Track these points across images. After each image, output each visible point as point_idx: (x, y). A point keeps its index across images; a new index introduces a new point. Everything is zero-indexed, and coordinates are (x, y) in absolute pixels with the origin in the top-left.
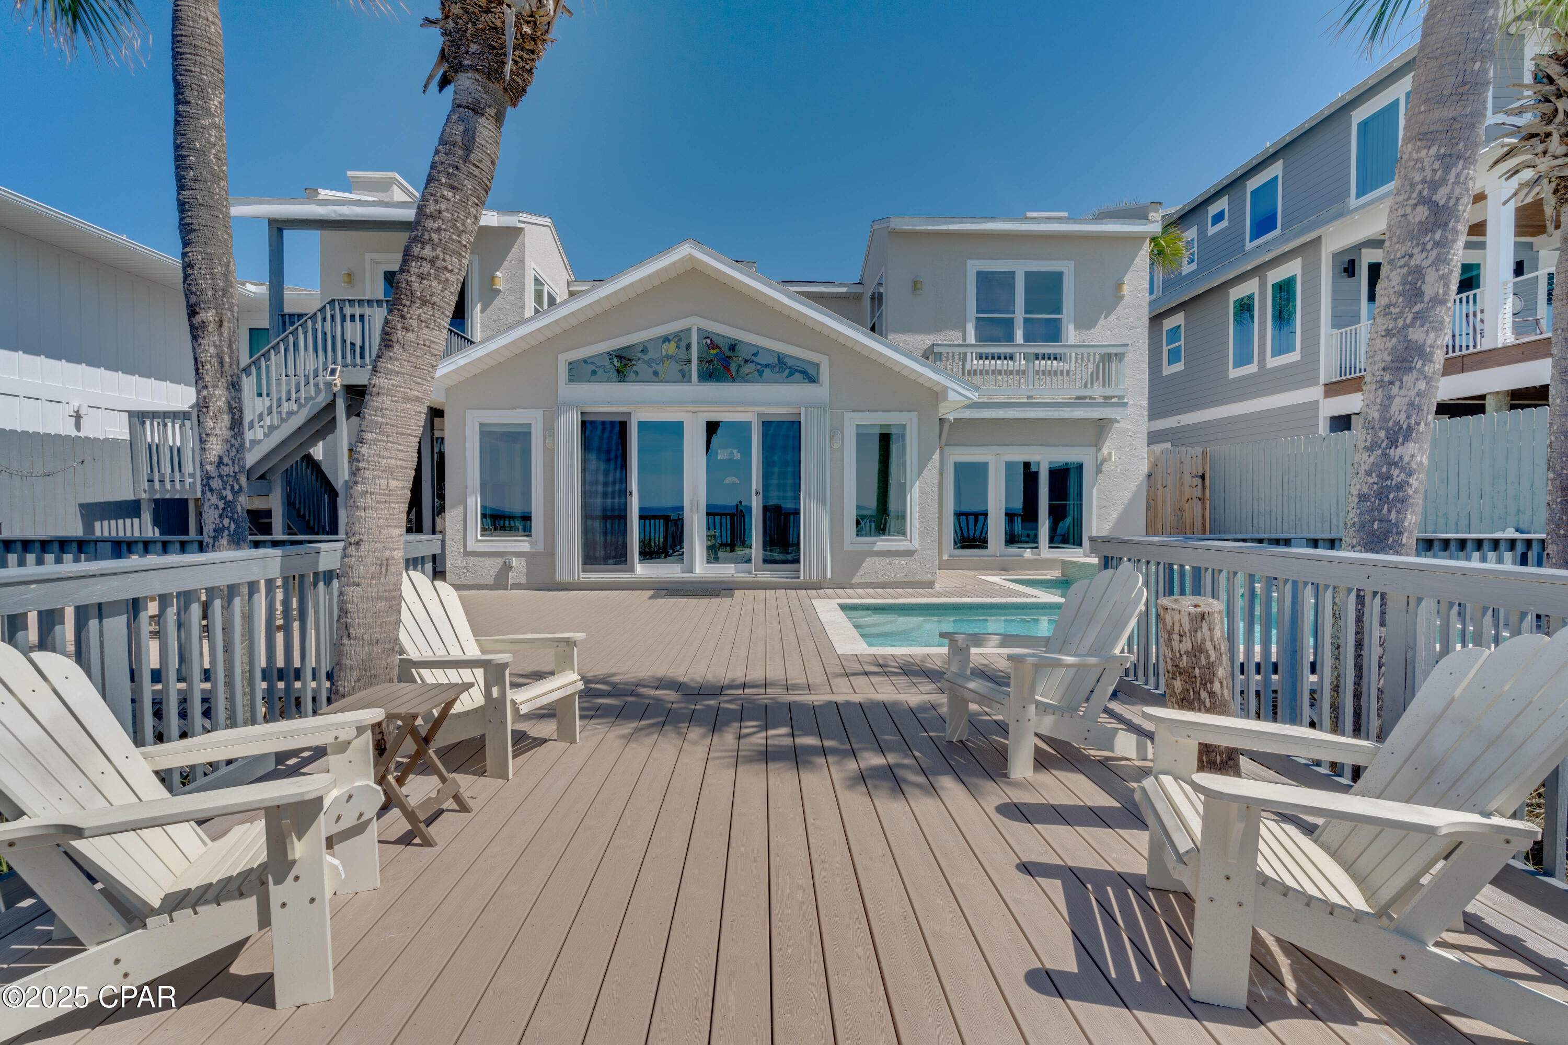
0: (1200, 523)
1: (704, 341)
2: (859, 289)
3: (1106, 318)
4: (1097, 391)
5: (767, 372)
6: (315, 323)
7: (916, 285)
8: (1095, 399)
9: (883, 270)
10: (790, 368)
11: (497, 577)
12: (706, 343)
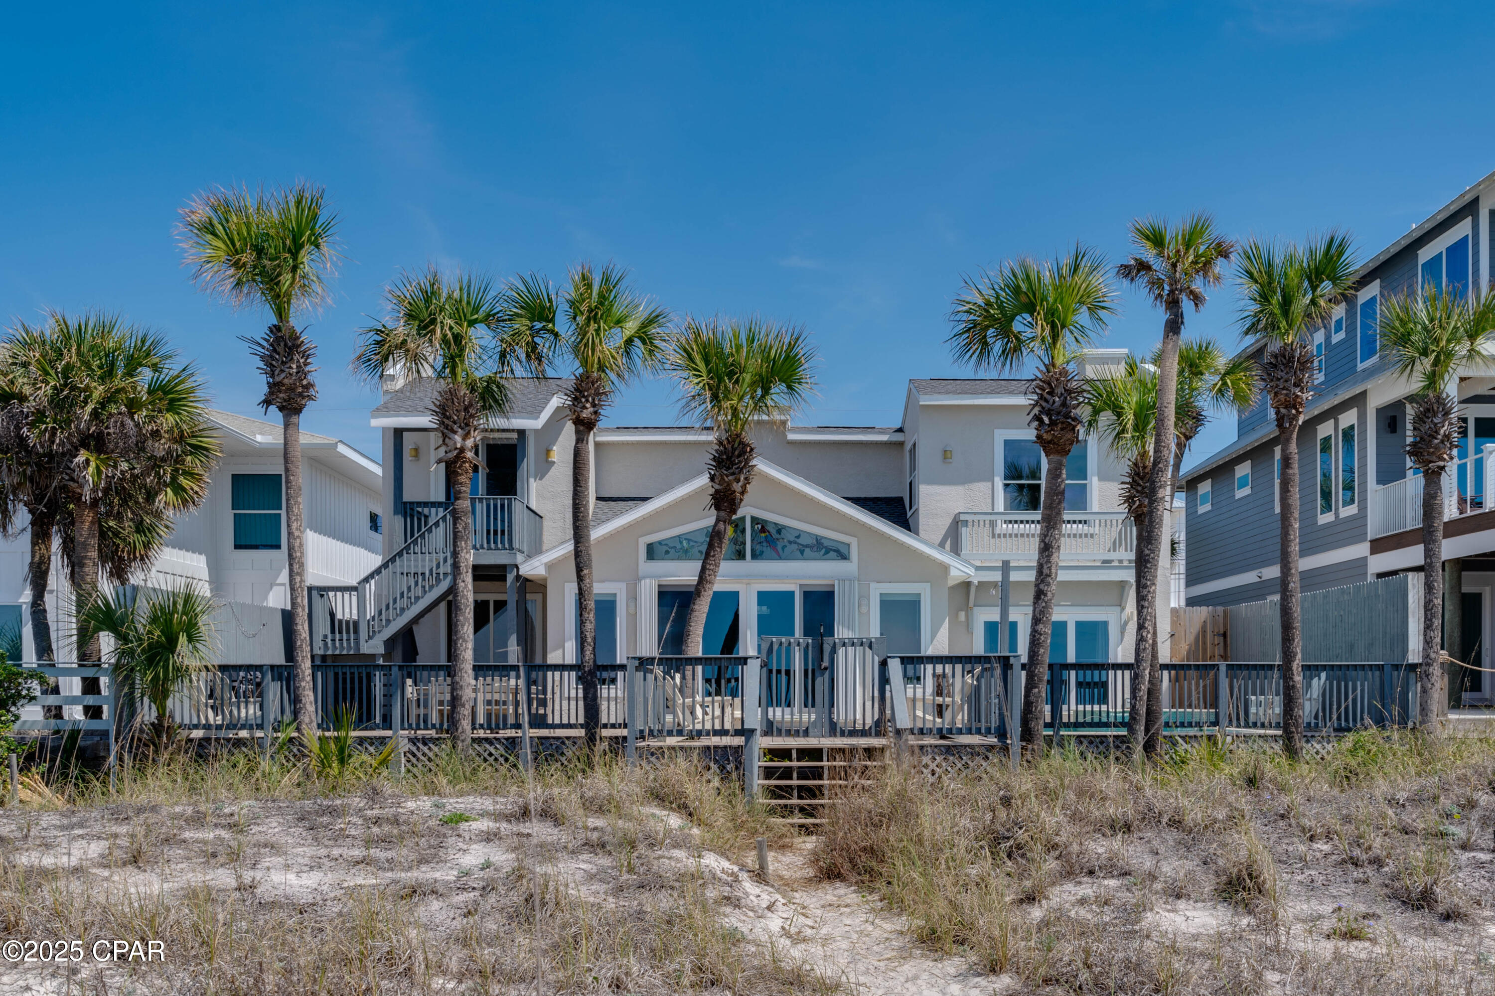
1: (756, 526)
2: (899, 437)
5: (807, 550)
7: (946, 455)
9: (915, 437)
10: (826, 547)
12: (758, 528)
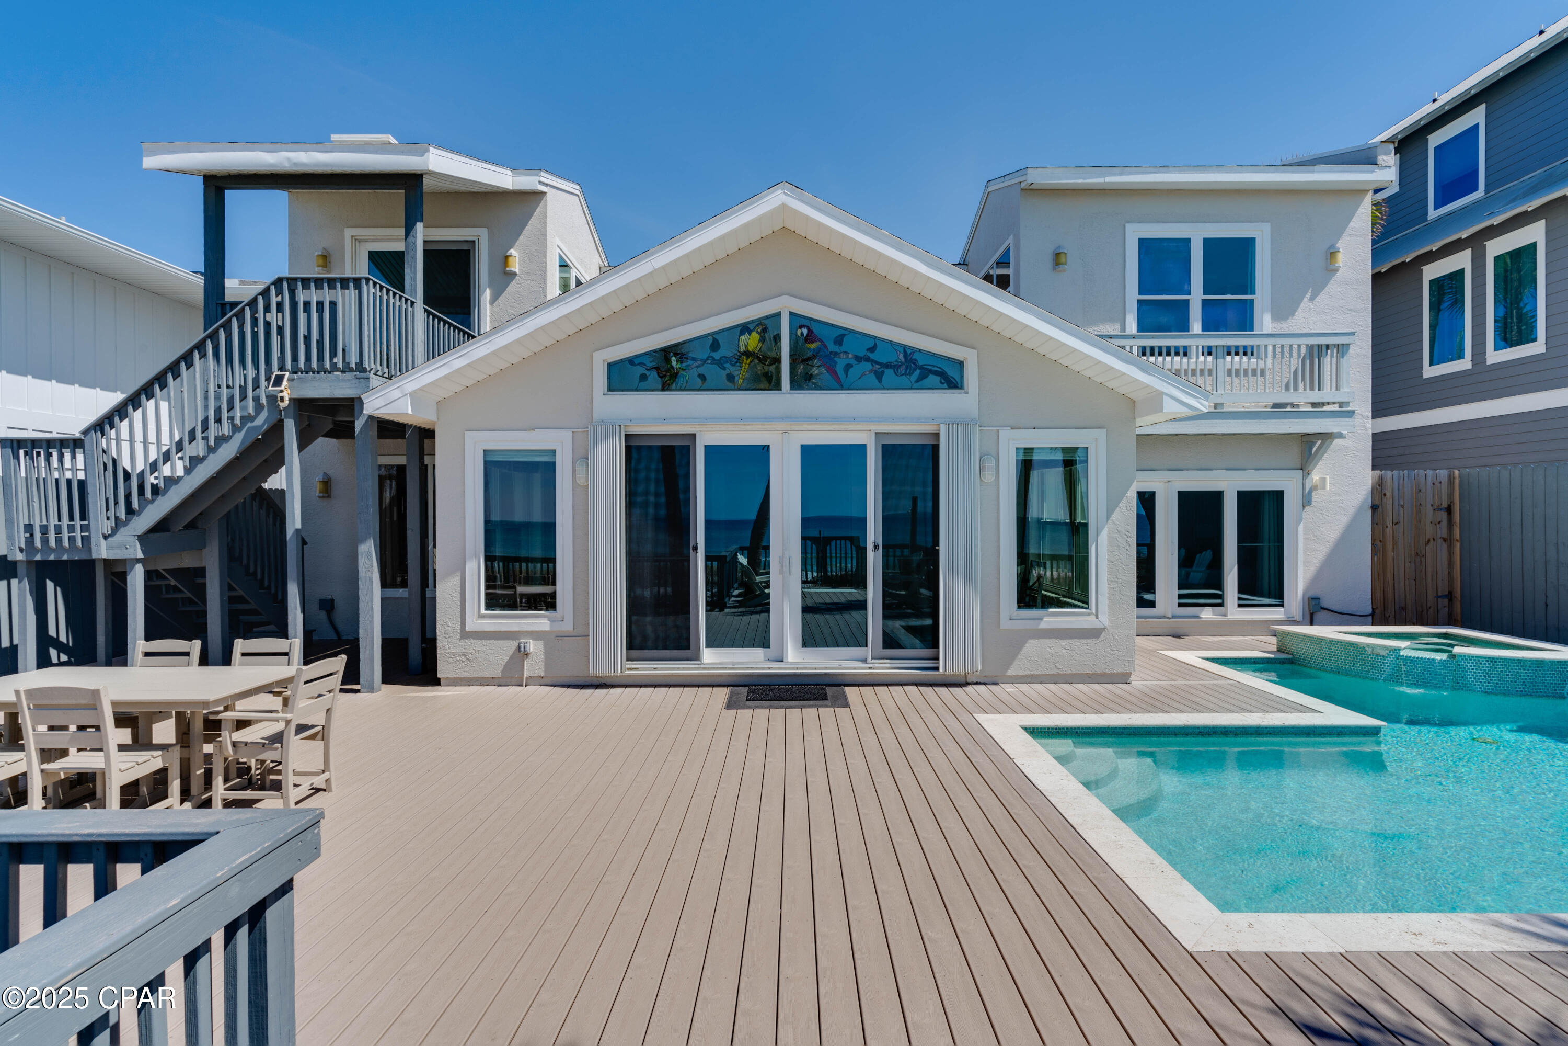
0: (1446, 573)
1: (799, 332)
3: (1312, 299)
4: (1303, 397)
5: (889, 373)
6: (254, 311)
7: (1058, 259)
8: (1298, 406)
9: (1011, 240)
10: (921, 368)
11: (507, 667)
12: (802, 334)
